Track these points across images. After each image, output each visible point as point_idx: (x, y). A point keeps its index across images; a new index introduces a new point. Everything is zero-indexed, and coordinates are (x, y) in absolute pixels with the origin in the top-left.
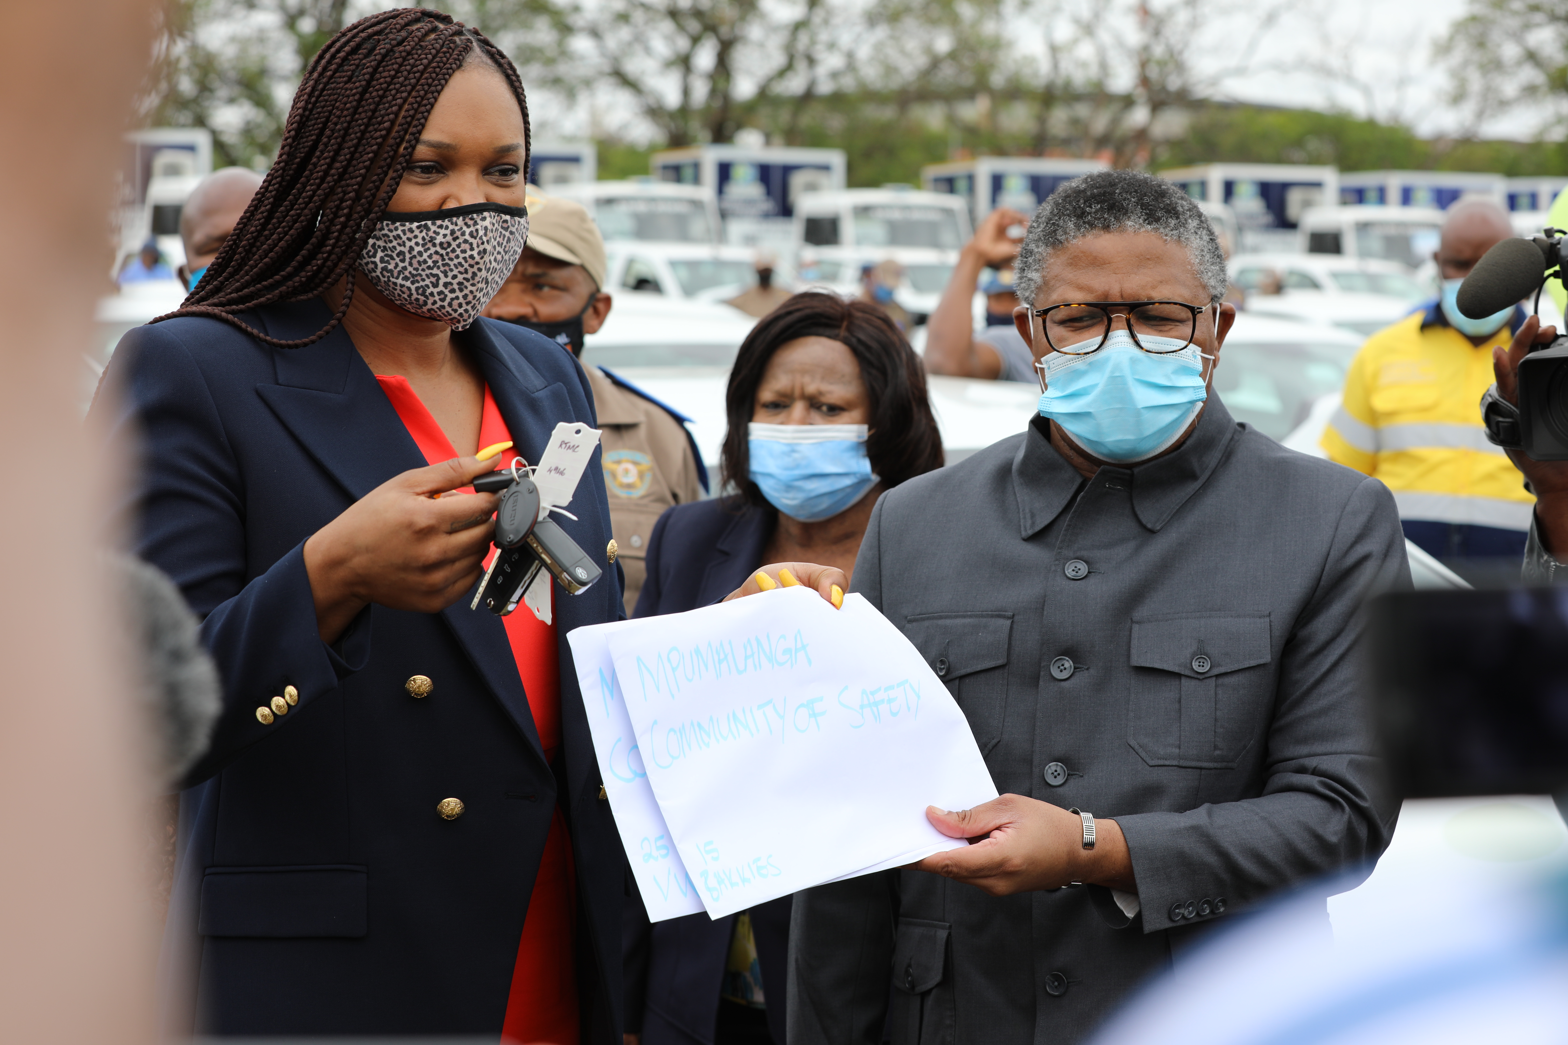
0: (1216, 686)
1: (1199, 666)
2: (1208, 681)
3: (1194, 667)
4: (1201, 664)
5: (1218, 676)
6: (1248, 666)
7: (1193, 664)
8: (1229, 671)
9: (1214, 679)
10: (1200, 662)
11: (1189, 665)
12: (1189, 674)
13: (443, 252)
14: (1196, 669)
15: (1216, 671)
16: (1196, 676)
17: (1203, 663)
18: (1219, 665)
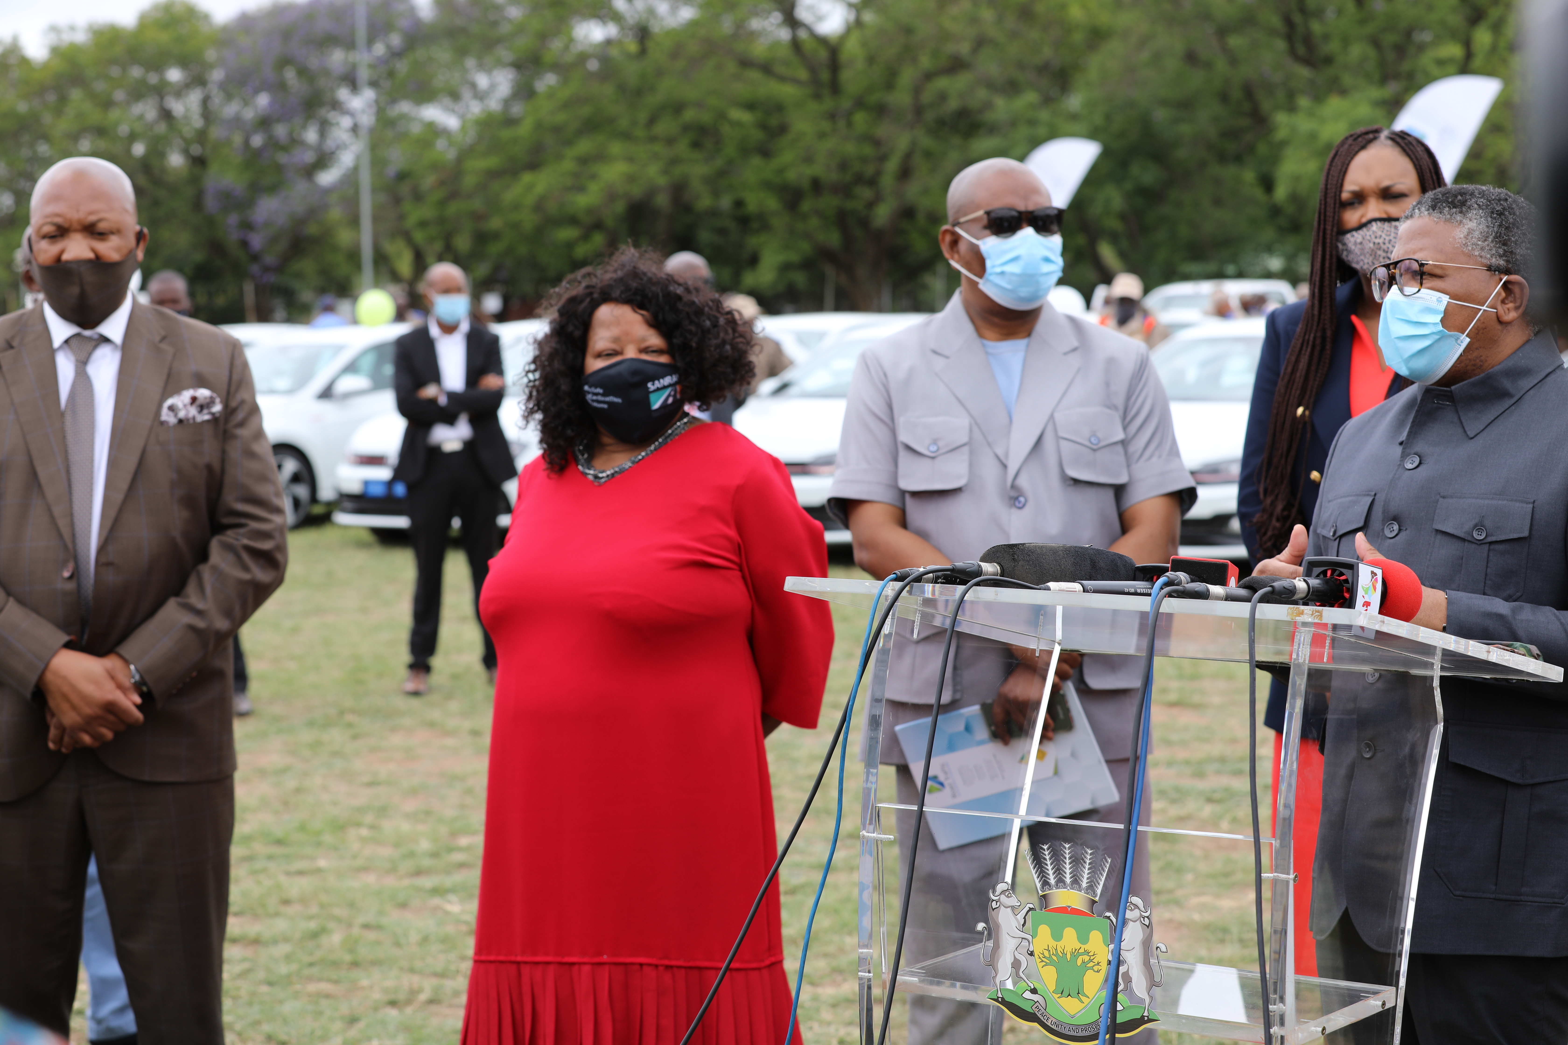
0: (1489, 550)
1: (1478, 534)
2: (1483, 546)
3: (1474, 535)
4: (1480, 533)
5: (1491, 543)
6: (1512, 537)
7: (1474, 532)
8: (1498, 540)
9: (1488, 545)
10: (1479, 532)
11: (1471, 533)
12: (1471, 540)
14: (1475, 537)
15: (1490, 539)
16: (1475, 541)
17: (1481, 532)
18: (1492, 535)
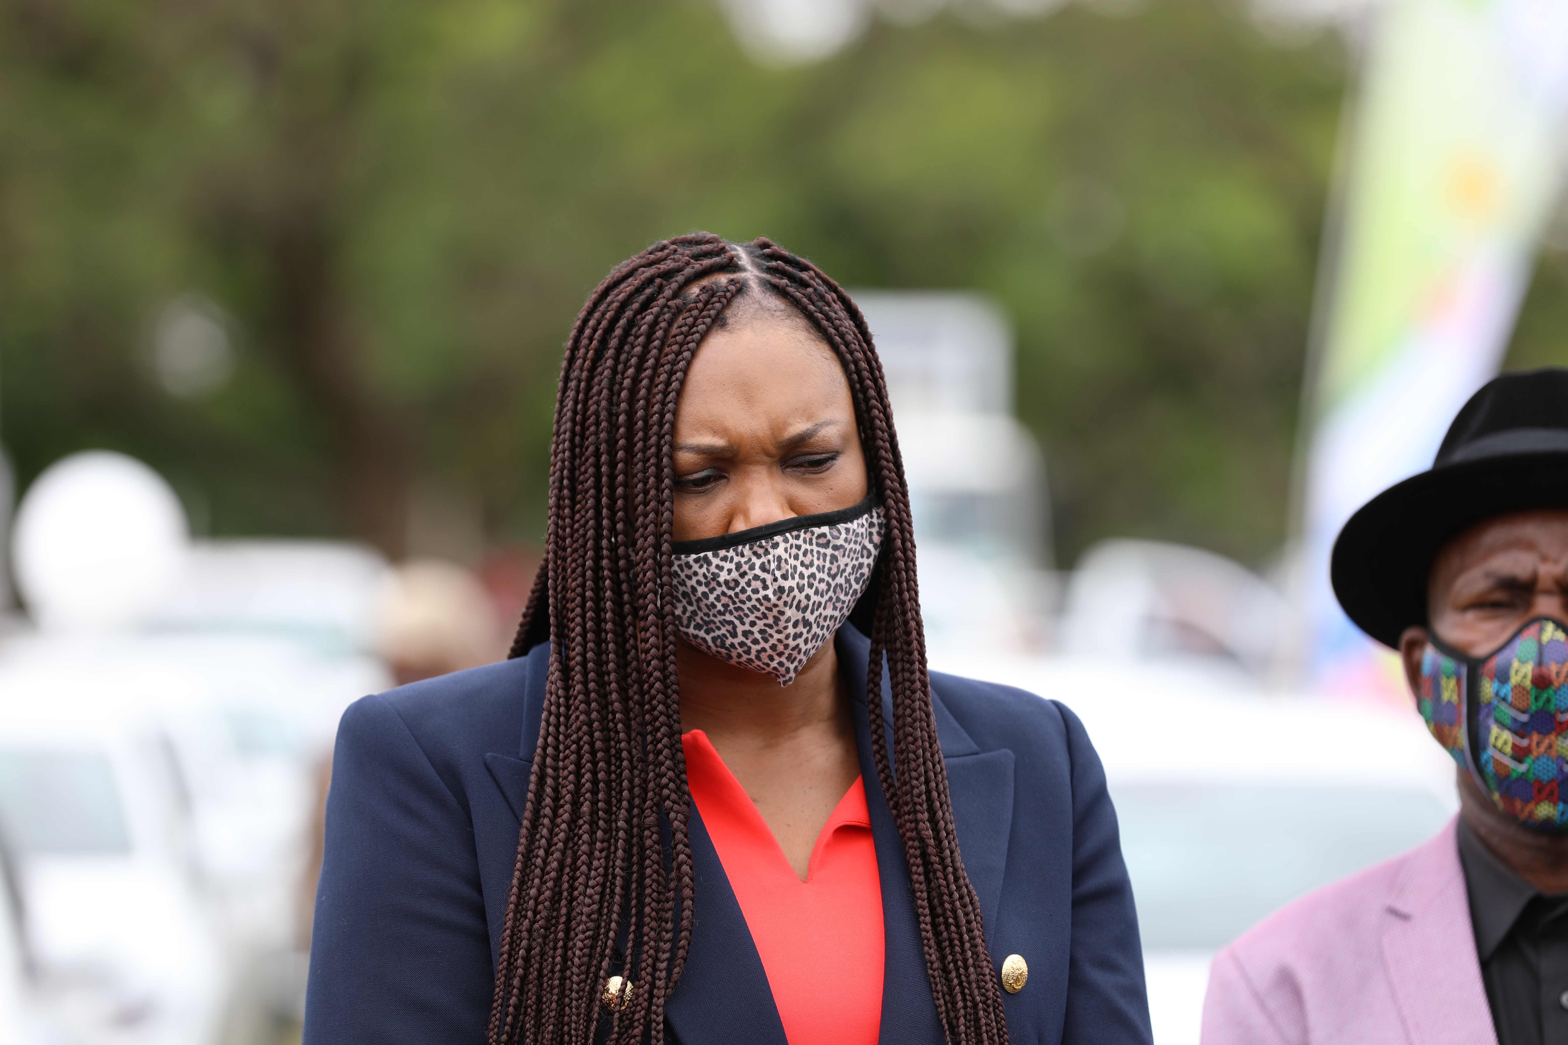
13: (731, 593)
